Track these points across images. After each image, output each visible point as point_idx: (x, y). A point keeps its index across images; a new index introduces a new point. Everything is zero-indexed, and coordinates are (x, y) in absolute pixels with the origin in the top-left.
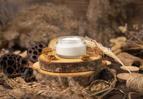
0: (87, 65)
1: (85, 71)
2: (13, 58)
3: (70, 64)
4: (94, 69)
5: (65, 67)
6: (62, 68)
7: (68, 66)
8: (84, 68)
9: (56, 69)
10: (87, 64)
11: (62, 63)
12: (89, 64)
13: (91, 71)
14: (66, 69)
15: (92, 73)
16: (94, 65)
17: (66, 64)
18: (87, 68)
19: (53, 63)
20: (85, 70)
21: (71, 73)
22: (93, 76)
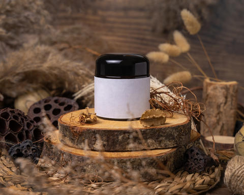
0: (162, 136)
1: (156, 149)
2: (20, 120)
3: (124, 132)
4: (175, 145)
5: (114, 140)
6: (108, 141)
7: (120, 137)
8: (154, 142)
9: (95, 143)
10: (161, 134)
11: (108, 131)
12: (164, 133)
13: (168, 148)
14: (116, 144)
15: (171, 153)
16: (176, 135)
17: (116, 133)
18: (160, 142)
19: (88, 130)
20: (155, 147)
21: (126, 153)
22: (172, 160)
